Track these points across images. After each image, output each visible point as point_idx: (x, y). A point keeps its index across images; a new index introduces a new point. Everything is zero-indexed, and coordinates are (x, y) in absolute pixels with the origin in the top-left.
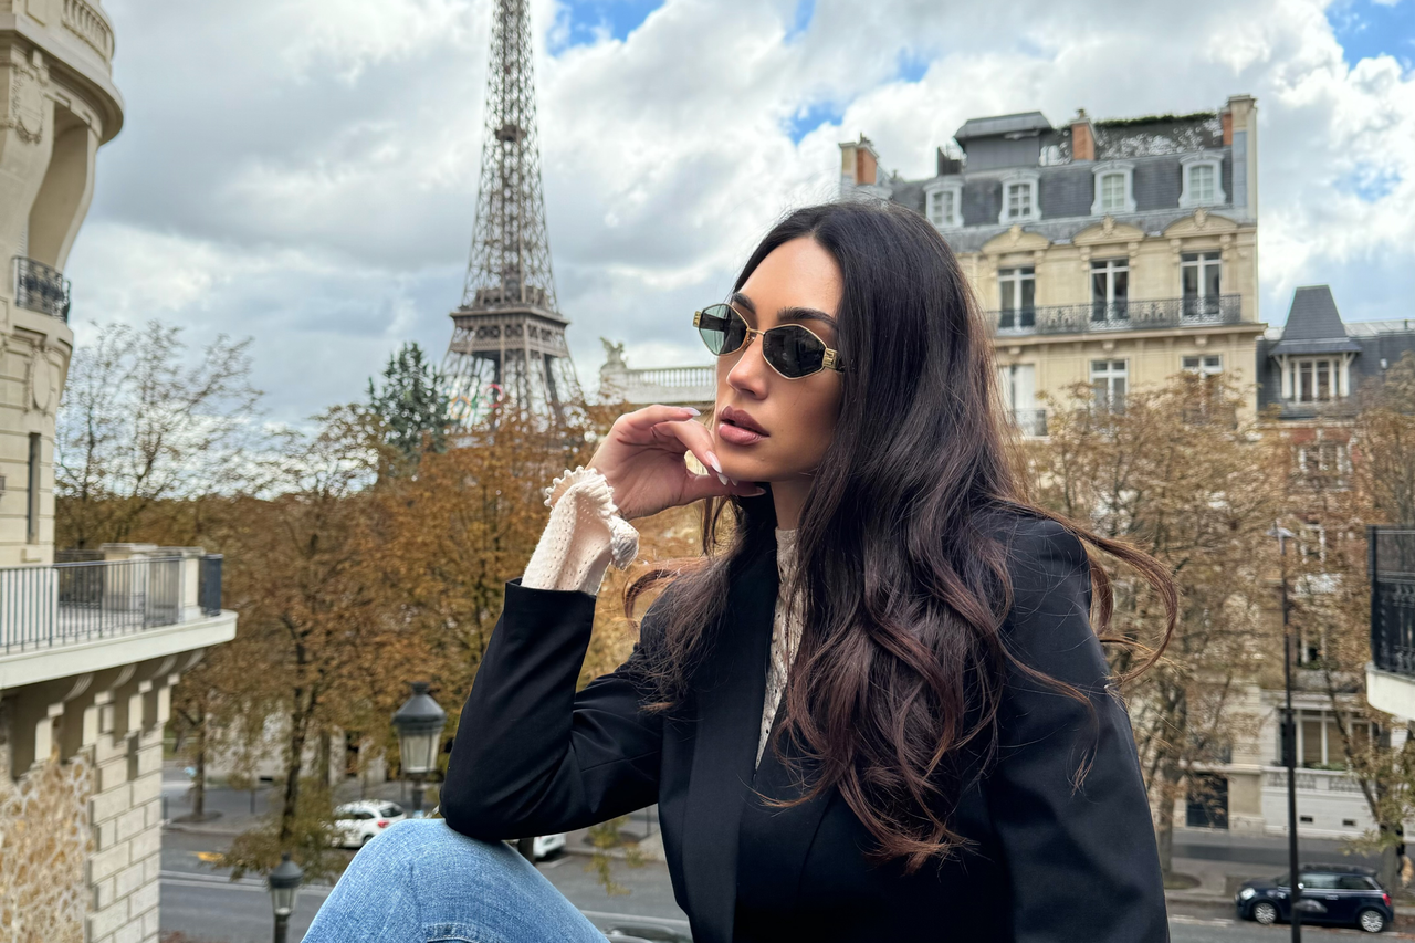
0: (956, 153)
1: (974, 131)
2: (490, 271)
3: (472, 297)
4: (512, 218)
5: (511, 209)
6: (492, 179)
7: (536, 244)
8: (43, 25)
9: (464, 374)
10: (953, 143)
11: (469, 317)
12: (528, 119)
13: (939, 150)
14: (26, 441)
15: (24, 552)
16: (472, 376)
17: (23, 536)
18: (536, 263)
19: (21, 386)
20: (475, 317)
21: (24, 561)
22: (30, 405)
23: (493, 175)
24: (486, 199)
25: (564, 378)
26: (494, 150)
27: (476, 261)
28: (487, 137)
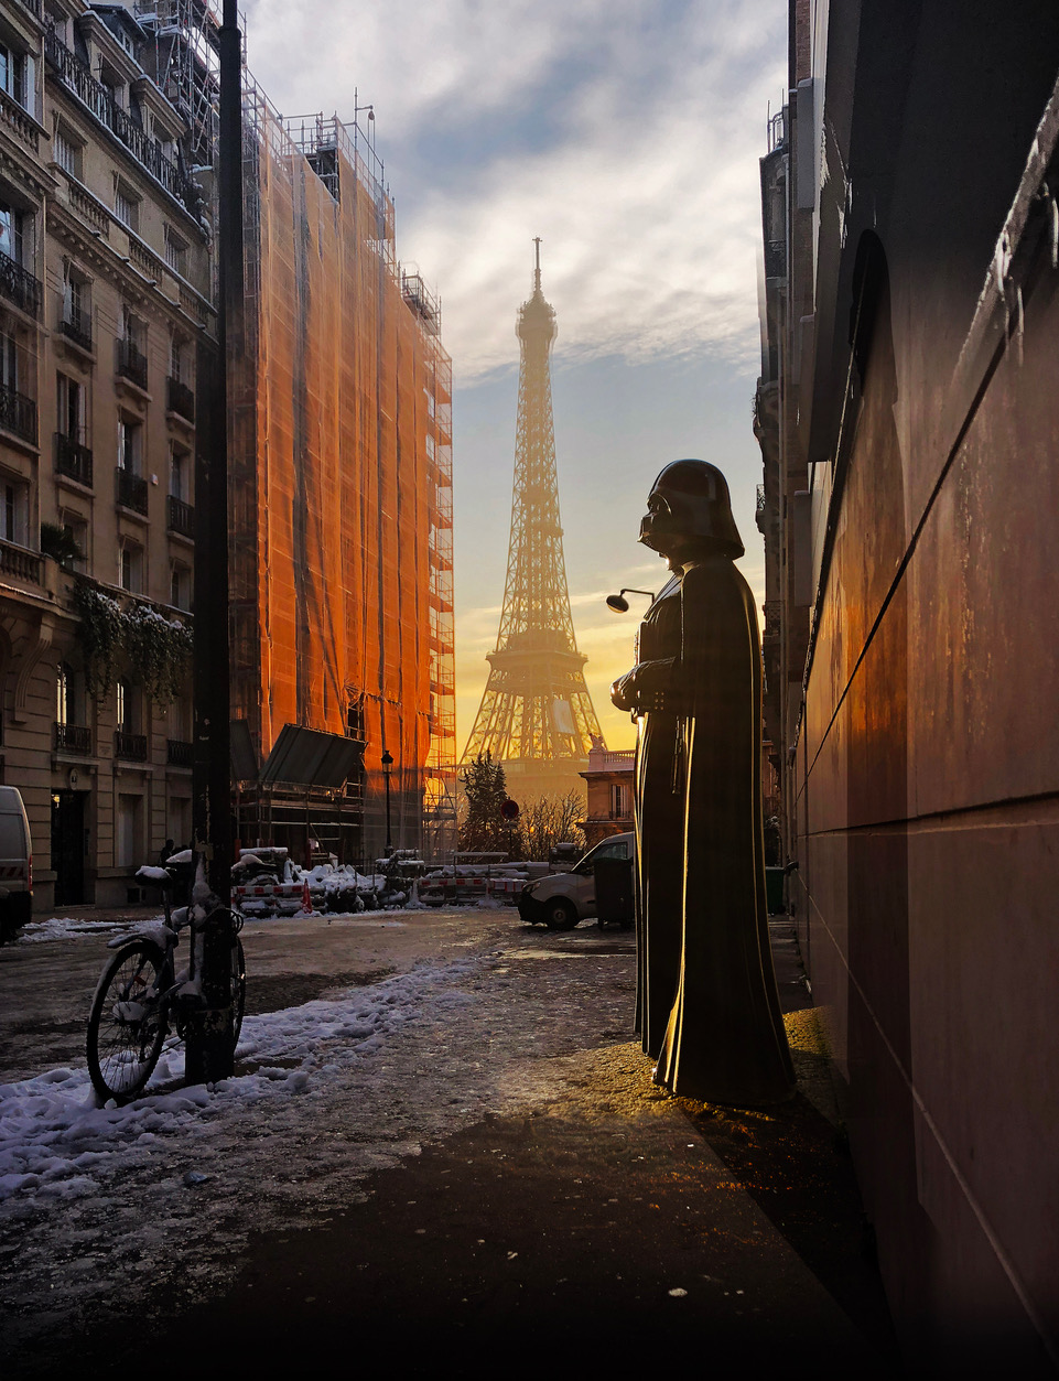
2: (519, 619)
3: (505, 640)
4: (537, 570)
5: (536, 562)
6: (520, 538)
7: (558, 592)
9: (500, 707)
11: (503, 659)
12: (550, 482)
16: (507, 709)
18: (558, 609)
23: (521, 533)
24: (516, 554)
25: (582, 710)
26: (522, 513)
27: (508, 611)
28: (515, 501)
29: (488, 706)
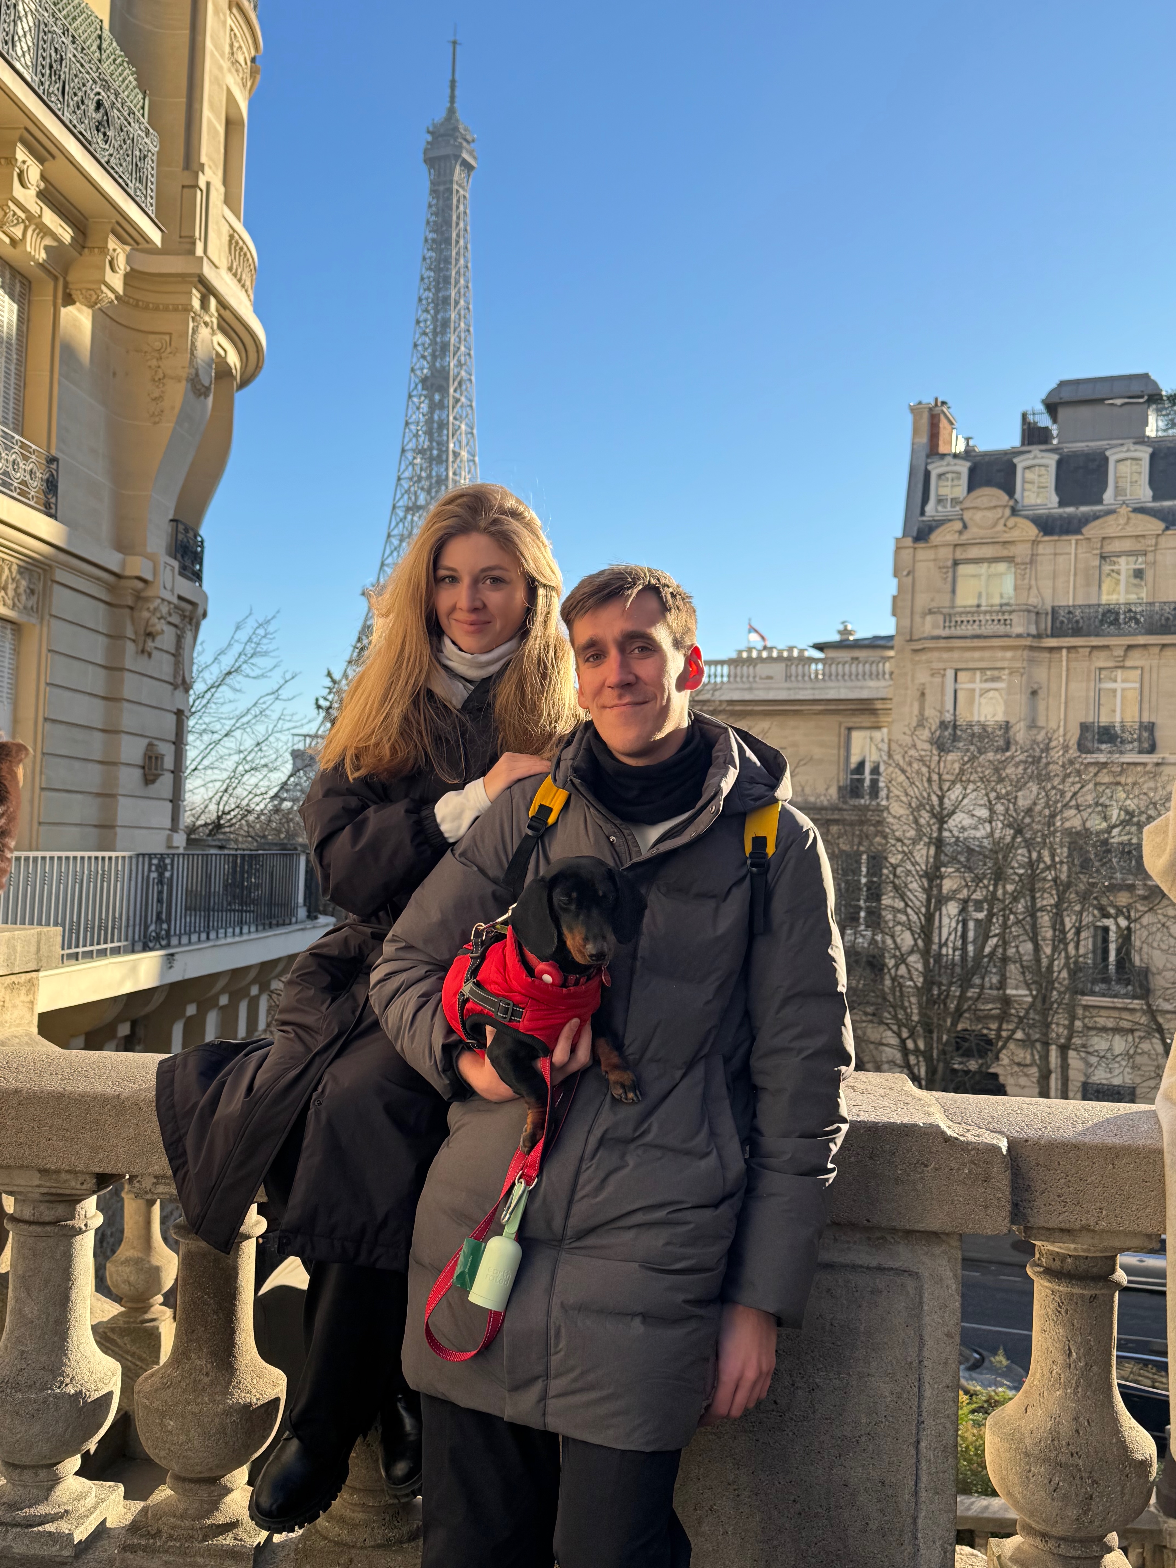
0: (1044, 421)
1: (1066, 395)
6: (418, 436)
8: (216, 267)
10: (1040, 407)
13: (1024, 416)
14: (174, 718)
15: (169, 839)
17: (168, 823)
19: (172, 658)
21: (170, 847)
22: (179, 681)
23: (418, 430)
24: (411, 457)
26: (421, 402)
27: (395, 531)
28: (413, 385)
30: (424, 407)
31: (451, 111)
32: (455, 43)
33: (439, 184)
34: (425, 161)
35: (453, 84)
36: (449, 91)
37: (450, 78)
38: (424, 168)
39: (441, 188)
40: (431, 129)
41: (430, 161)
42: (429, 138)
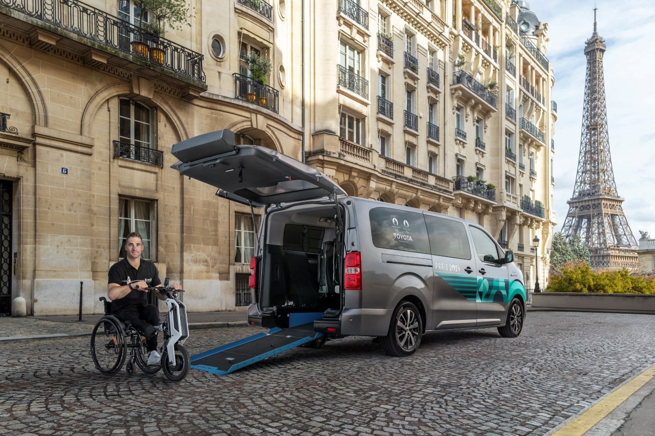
2: (585, 183)
3: (577, 194)
4: (595, 161)
5: (595, 157)
6: (586, 147)
7: (607, 170)
11: (576, 202)
12: (603, 119)
16: (578, 225)
18: (607, 177)
20: (579, 202)
23: (586, 144)
24: (583, 154)
25: (621, 224)
26: (587, 135)
27: (579, 180)
28: (583, 130)
29: (568, 224)
30: (588, 137)
31: (595, 33)
32: (595, 10)
33: (591, 60)
34: (585, 54)
35: (595, 24)
36: (593, 27)
37: (594, 22)
38: (585, 56)
39: (592, 61)
40: (587, 42)
41: (587, 53)
42: (586, 45)
